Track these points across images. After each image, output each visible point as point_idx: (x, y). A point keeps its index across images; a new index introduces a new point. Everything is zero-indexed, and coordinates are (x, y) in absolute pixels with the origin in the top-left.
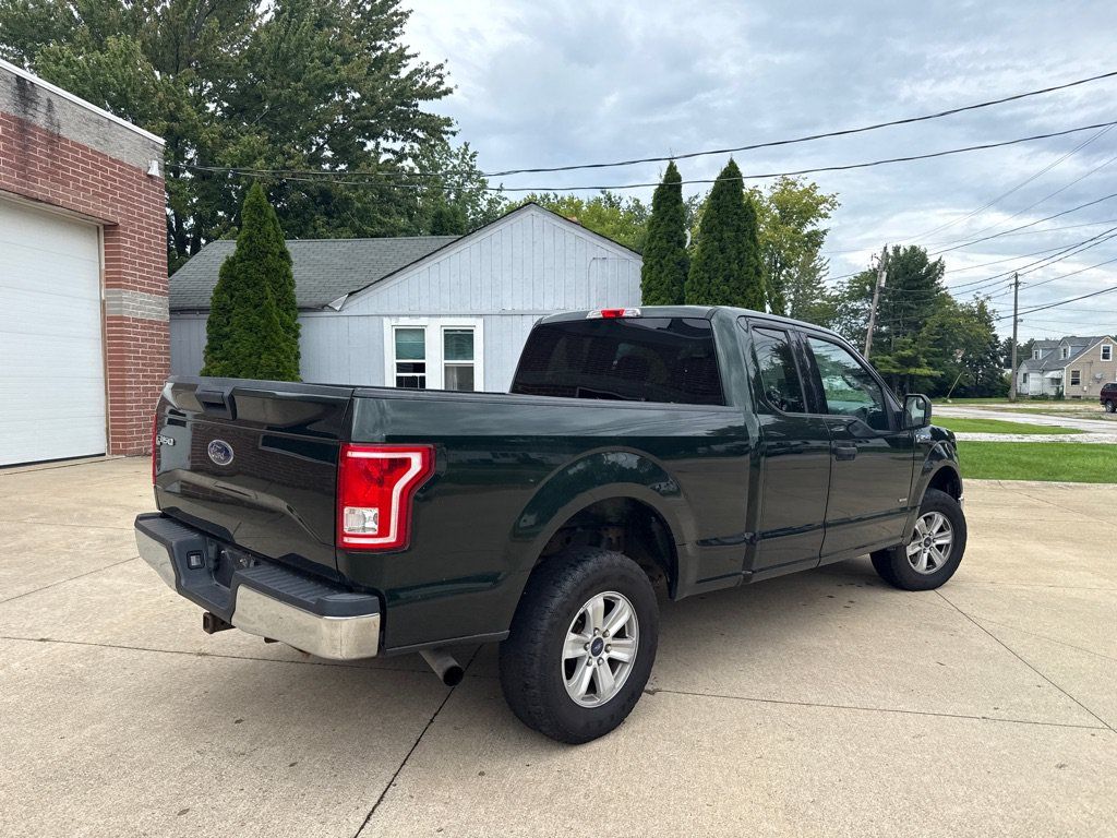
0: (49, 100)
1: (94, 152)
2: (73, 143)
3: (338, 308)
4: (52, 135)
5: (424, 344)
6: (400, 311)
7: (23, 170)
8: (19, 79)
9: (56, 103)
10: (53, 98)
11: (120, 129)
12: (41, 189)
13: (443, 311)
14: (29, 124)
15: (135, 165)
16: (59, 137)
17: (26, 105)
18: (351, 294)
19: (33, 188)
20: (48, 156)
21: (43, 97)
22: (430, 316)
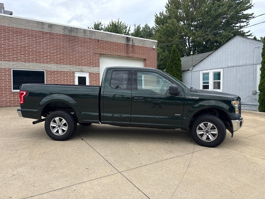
0: (132, 40)
1: (141, 47)
2: (137, 46)
3: (191, 70)
4: (133, 45)
5: (209, 77)
6: (203, 69)
7: (127, 52)
8: (127, 37)
9: (134, 40)
10: (133, 39)
11: (147, 41)
12: (130, 55)
13: (213, 68)
14: (129, 45)
15: (150, 47)
16: (134, 46)
17: (128, 42)
18: (194, 66)
19: (129, 55)
20: (132, 49)
21: (131, 39)
22: (210, 69)
